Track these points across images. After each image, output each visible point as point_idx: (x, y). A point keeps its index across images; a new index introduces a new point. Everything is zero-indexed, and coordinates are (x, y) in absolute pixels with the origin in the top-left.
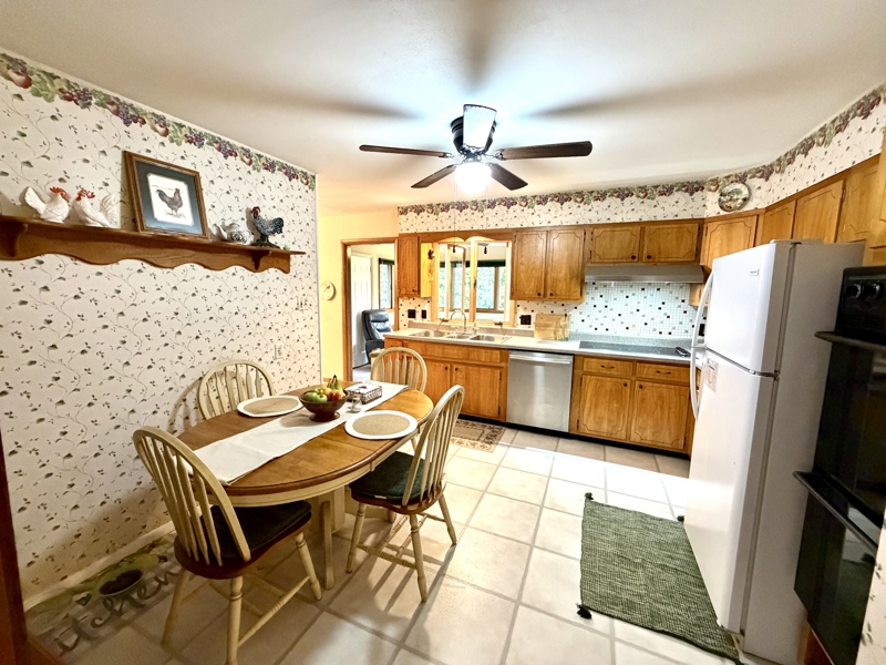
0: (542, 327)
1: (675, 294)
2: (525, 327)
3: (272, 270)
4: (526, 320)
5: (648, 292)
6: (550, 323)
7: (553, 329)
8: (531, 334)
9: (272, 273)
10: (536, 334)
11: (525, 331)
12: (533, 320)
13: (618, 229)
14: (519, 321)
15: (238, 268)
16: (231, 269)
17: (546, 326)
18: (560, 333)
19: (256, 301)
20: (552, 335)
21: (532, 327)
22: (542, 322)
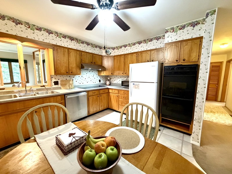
0: (64, 85)
1: (95, 73)
2: (56, 86)
4: (56, 83)
5: (91, 72)
6: (66, 83)
7: (68, 85)
8: (60, 88)
10: (62, 88)
11: (57, 87)
12: (59, 83)
13: (88, 54)
14: (53, 84)
17: (66, 84)
18: (71, 86)
20: (68, 87)
21: (59, 86)
22: (64, 83)
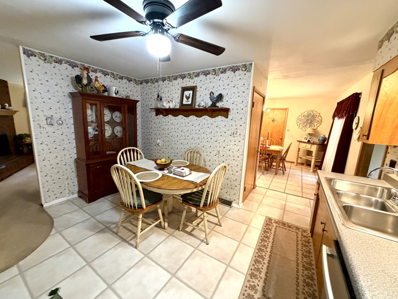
3: (220, 117)
9: (220, 118)
15: (206, 116)
16: (204, 117)
19: (212, 129)
